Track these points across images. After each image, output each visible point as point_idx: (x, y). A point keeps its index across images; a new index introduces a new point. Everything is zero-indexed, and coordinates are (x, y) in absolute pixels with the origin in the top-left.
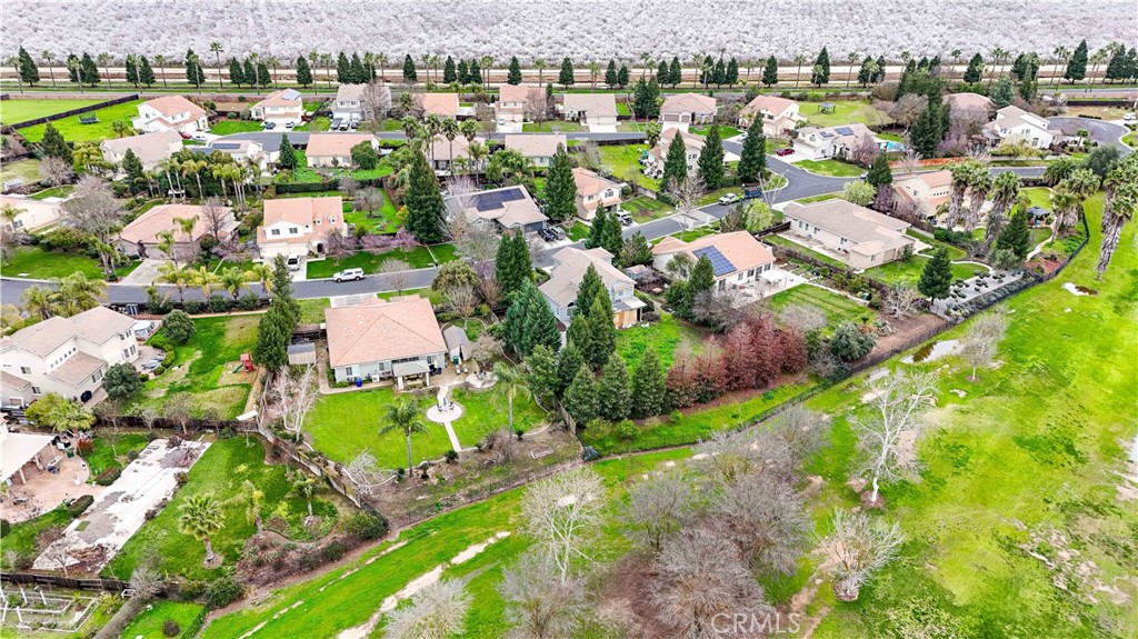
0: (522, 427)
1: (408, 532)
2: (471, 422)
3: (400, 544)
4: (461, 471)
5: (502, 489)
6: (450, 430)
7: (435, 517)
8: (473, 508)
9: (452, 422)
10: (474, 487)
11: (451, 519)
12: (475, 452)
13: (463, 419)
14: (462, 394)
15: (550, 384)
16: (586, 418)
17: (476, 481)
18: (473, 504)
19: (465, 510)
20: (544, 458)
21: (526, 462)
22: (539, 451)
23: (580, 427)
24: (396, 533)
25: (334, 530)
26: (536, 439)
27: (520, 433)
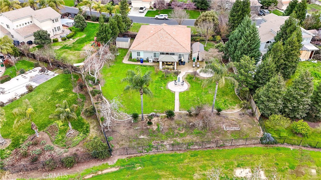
0: (222, 106)
1: (123, 161)
2: (191, 95)
3: (114, 170)
4: (174, 126)
5: (196, 147)
6: (177, 97)
7: (145, 155)
8: (172, 156)
9: (180, 93)
10: (179, 140)
11: (155, 160)
12: (187, 115)
13: (187, 92)
14: (191, 78)
15: (247, 83)
16: (269, 112)
17: (181, 136)
18: (173, 153)
19: (166, 155)
20: (232, 132)
21: (218, 132)
22: (230, 126)
23: (264, 117)
24: (115, 159)
25: (81, 144)
26: (230, 117)
27: (219, 110)
